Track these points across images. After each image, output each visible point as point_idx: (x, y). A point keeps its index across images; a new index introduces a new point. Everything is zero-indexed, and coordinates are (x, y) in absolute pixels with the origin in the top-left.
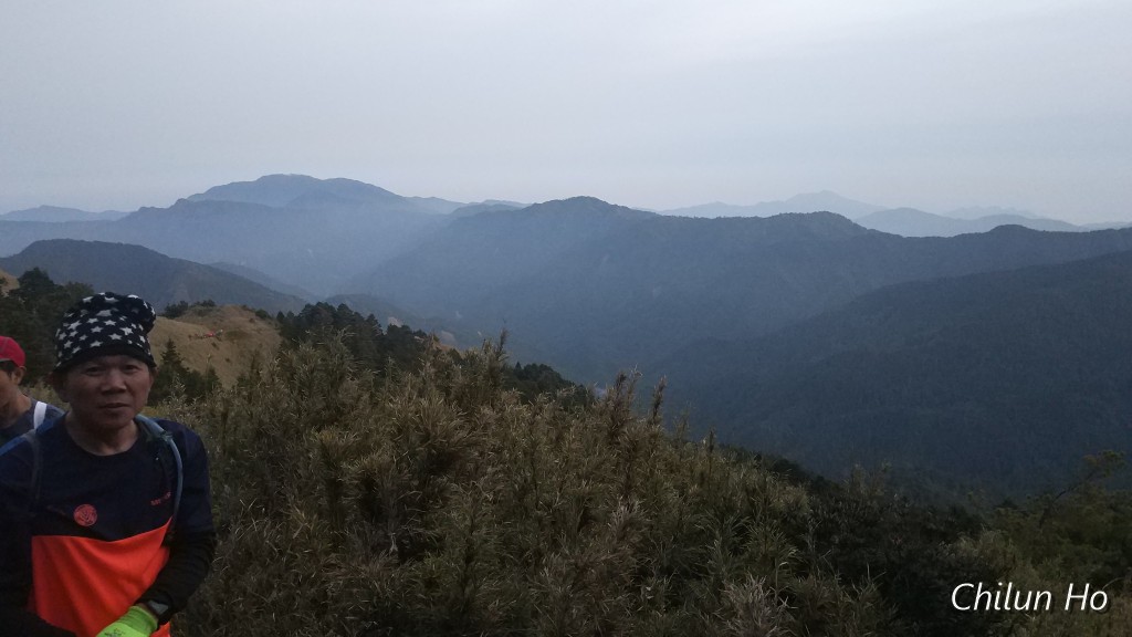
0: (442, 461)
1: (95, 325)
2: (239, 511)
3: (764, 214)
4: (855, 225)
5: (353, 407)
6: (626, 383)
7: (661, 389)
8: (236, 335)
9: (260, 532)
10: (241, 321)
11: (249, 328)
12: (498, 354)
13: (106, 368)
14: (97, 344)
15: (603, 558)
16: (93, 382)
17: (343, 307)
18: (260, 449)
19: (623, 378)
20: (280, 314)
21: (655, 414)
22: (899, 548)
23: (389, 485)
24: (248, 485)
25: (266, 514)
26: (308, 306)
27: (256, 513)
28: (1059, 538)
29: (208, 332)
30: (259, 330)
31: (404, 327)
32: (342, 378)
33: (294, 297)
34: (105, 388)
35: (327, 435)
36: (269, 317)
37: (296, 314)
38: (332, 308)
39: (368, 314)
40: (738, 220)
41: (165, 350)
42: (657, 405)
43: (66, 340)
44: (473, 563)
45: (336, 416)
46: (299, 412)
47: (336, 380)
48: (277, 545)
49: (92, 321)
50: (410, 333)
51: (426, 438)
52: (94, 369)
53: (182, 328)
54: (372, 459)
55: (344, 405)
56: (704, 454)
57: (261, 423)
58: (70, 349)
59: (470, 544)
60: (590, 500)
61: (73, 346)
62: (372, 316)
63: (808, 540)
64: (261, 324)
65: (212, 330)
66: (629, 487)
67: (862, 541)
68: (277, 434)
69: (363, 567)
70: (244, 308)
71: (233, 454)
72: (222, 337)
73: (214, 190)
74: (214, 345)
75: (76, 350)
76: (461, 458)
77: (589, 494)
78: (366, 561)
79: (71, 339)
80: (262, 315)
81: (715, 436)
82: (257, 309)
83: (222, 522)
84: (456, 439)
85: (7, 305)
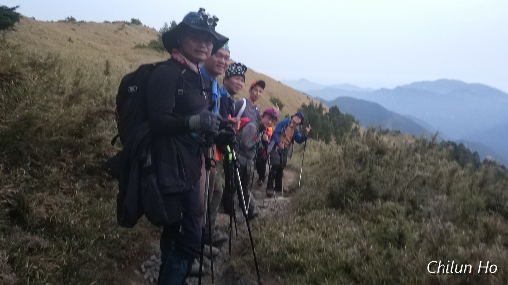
85: (323, 118)
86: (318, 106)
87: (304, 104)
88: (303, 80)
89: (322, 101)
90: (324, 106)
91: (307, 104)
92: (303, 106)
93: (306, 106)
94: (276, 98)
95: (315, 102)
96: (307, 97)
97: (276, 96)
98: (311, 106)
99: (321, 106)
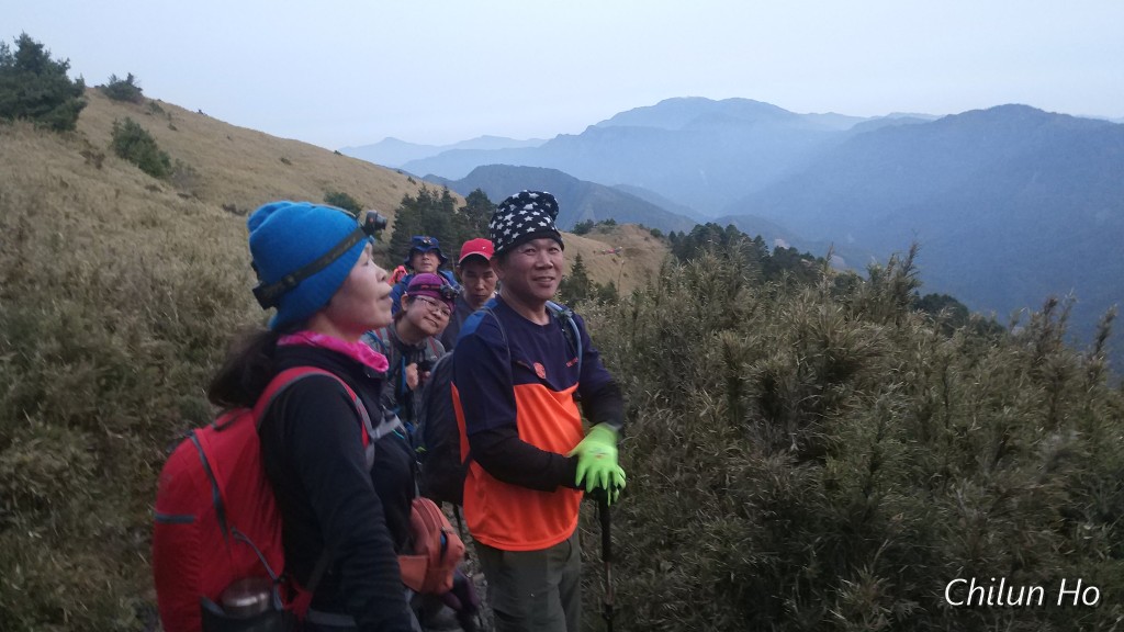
0: (840, 369)
1: (526, 215)
2: (646, 400)
5: (750, 315)
6: (1058, 311)
7: (1109, 319)
8: (632, 252)
9: (663, 421)
10: (637, 238)
11: (644, 246)
12: (907, 268)
13: (538, 249)
14: (531, 230)
15: (1032, 487)
16: (530, 260)
17: (731, 227)
18: (665, 347)
19: (1052, 304)
20: (672, 234)
21: (1099, 348)
23: (791, 388)
24: (653, 378)
25: (669, 406)
26: (698, 226)
27: (660, 402)
29: (610, 249)
30: (653, 248)
31: (791, 249)
32: (738, 286)
33: (685, 217)
34: (539, 265)
35: (728, 336)
36: (662, 236)
37: (687, 234)
38: (720, 228)
39: (756, 235)
41: (575, 263)
42: (1102, 339)
43: (504, 229)
44: (878, 471)
45: (732, 322)
46: (699, 316)
47: (733, 289)
48: (679, 434)
49: (523, 212)
50: (797, 255)
51: (825, 344)
52: (529, 251)
53: (589, 244)
54: (773, 361)
55: (740, 312)
57: (665, 323)
58: (510, 236)
59: (876, 454)
60: (1013, 429)
61: (512, 233)
62: (759, 238)
64: (655, 242)
65: (613, 247)
66: (1054, 420)
68: (680, 335)
69: (764, 461)
70: (641, 227)
71: (641, 349)
72: (621, 253)
73: (620, 116)
74: (614, 260)
75: (515, 236)
76: (861, 367)
77: (1013, 422)
78: (767, 455)
79: (509, 227)
80: (656, 234)
82: (652, 228)
83: (631, 408)
84: (856, 348)
85: (458, 221)
86: (440, 196)
87: (407, 195)
88: (390, 141)
89: (445, 183)
90: (452, 194)
91: (415, 195)
92: (407, 201)
93: (412, 200)
94: (340, 192)
95: (430, 187)
96: (410, 179)
97: (337, 188)
98: (424, 198)
99: (446, 193)
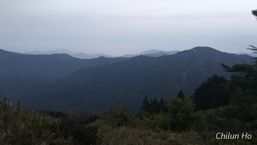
3: (50, 54)
4: (71, 56)
7: (19, 100)
19: (6, 99)
21: (18, 107)
22: (77, 127)
28: (112, 118)
40: (43, 55)
42: (18, 104)
56: (33, 114)
63: (58, 130)
67: (69, 128)
81: (36, 110)
